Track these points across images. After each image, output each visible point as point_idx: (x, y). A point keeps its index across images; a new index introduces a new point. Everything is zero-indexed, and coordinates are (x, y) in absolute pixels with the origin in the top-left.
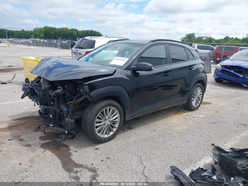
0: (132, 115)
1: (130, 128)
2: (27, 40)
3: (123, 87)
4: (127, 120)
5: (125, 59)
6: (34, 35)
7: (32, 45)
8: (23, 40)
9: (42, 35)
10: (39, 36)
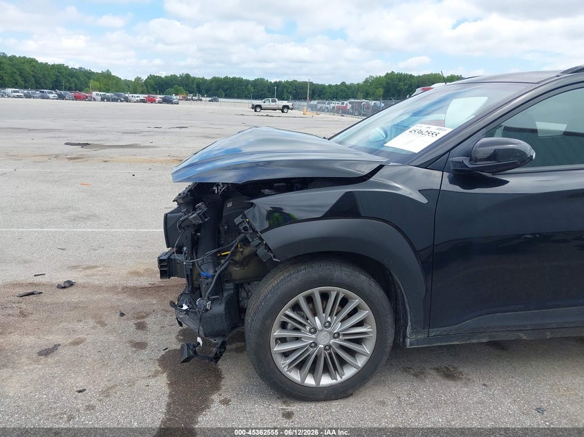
0: (434, 332)
1: (449, 375)
2: (343, 104)
3: (397, 228)
4: (408, 346)
5: (437, 131)
6: (363, 92)
7: (352, 114)
8: (335, 104)
9: (381, 91)
10: (373, 94)
